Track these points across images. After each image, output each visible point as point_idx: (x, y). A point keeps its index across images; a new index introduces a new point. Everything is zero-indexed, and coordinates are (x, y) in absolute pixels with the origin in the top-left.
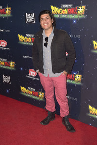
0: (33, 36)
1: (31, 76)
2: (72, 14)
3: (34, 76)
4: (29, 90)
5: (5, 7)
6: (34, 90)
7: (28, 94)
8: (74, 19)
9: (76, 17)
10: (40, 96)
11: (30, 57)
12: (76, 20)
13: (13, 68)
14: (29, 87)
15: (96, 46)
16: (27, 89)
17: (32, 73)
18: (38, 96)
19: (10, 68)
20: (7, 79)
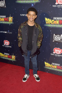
0: (5, 17)
1: (5, 45)
3: (8, 45)
4: (5, 55)
6: (9, 54)
7: (5, 57)
10: (13, 58)
11: (4, 32)
12: (33, 4)
14: (5, 53)
15: (47, 21)
16: (3, 54)
18: (11, 58)
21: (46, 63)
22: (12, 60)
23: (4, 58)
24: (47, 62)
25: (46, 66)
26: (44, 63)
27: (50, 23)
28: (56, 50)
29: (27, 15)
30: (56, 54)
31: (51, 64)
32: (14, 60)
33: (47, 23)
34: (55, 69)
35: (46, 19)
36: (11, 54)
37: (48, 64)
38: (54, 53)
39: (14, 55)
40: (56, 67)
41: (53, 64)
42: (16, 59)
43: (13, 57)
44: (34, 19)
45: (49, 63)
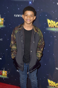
21: (49, 81)
24: (51, 80)
25: (50, 85)
26: (47, 81)
27: (54, 27)
29: (23, 16)
32: (6, 77)
33: (49, 26)
37: (52, 82)
39: (5, 70)
42: (8, 75)
44: (32, 21)
45: (54, 81)
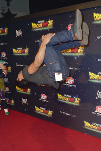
1: (42, 99)
2: (74, 52)
4: (41, 109)
5: (24, 48)
6: (45, 109)
8: (76, 56)
9: (77, 55)
13: (30, 93)
17: (44, 97)
18: (48, 114)
19: (27, 93)
20: (25, 101)
22: (48, 115)
23: (39, 113)
28: (99, 109)
30: (98, 113)
31: (91, 124)
34: (95, 131)
35: (90, 74)
36: (48, 109)
38: (96, 111)
40: (97, 128)
41: (95, 124)
43: (50, 113)
